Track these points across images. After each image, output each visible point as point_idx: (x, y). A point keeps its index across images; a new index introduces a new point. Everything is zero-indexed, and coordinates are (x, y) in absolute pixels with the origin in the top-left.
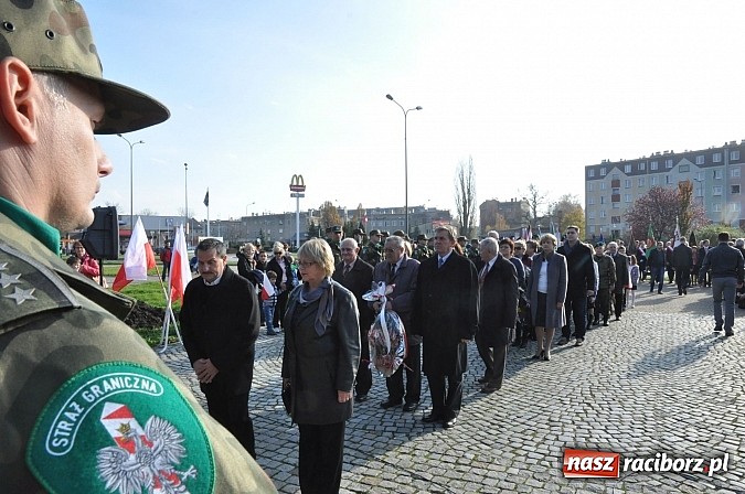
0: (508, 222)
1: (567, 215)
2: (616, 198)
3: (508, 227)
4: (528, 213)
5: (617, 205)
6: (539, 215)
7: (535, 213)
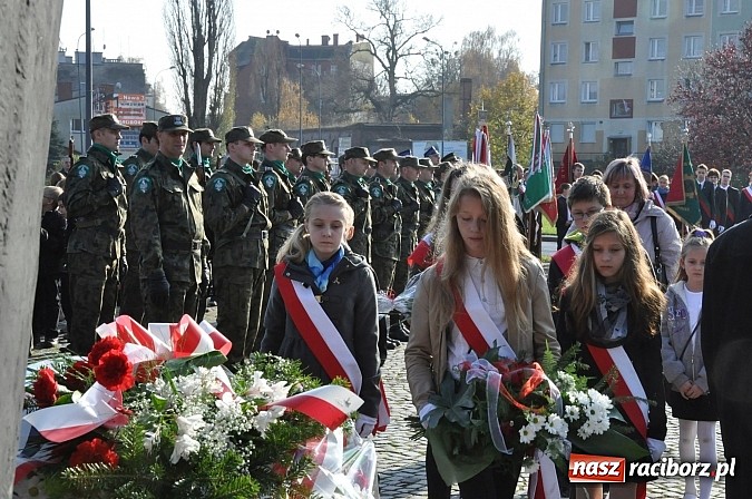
0: (313, 106)
1: (486, 91)
2: (624, 48)
3: (313, 121)
4: (372, 81)
5: (627, 67)
6: (405, 87)
7: (392, 80)
